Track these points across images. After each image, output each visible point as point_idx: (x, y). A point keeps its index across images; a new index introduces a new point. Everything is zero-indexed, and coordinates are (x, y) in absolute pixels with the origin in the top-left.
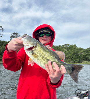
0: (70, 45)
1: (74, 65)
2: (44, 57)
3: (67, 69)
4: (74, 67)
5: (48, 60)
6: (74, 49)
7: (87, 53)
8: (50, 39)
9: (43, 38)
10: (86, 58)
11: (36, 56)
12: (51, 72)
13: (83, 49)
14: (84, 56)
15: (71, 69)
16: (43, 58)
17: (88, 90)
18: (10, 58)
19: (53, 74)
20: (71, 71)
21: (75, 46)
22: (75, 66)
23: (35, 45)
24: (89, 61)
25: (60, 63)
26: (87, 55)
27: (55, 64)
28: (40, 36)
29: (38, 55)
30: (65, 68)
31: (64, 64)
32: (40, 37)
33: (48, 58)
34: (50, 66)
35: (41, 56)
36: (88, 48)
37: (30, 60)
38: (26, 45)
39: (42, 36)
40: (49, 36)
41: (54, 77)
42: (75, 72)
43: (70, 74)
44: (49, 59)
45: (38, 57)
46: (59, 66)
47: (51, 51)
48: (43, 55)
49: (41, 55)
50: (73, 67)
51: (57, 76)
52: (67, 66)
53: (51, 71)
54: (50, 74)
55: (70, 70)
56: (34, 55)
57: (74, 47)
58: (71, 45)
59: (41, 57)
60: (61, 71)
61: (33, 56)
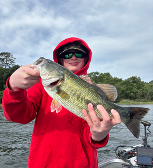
0: (100, 73)
1: (134, 108)
2: (80, 96)
3: (122, 116)
4: (133, 112)
5: (88, 102)
6: (107, 79)
7: (127, 86)
8: (83, 63)
9: (71, 61)
10: (126, 95)
11: (65, 96)
12: (94, 123)
13: (121, 79)
14: (123, 91)
15: (129, 115)
16: (78, 98)
17: (135, 146)
18: (16, 101)
19: (99, 125)
20: (129, 118)
21: (108, 74)
22: (136, 109)
23: (61, 77)
24: (131, 99)
25: (109, 106)
26: (127, 90)
27: (101, 109)
28: (65, 58)
29: (69, 93)
30: (118, 114)
31: (116, 108)
32: (64, 60)
33: (87, 98)
34: (92, 113)
35: (75, 94)
36: (129, 79)
37: (54, 103)
38: (46, 78)
39: (69, 58)
40: (82, 58)
41: (100, 131)
42: (134, 121)
43: (127, 124)
44: (89, 99)
45: (69, 98)
46: (109, 111)
47: (92, 85)
48: (78, 93)
49: (73, 93)
50: (131, 111)
51: (106, 129)
52: (121, 111)
53: (95, 121)
54: (92, 127)
55: (126, 117)
56: (61, 94)
57: (107, 77)
58: (102, 74)
59: (75, 98)
60: (111, 120)
61: (60, 97)
